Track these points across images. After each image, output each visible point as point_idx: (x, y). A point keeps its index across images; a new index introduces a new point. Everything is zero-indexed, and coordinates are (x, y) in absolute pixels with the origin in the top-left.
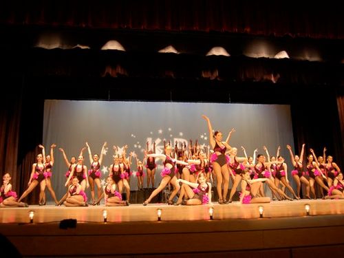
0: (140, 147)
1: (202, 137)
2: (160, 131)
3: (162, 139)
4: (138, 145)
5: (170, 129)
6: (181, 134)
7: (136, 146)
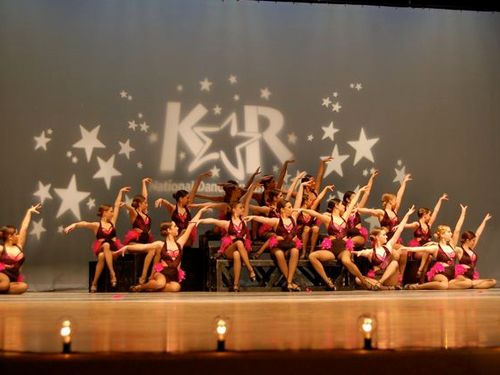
0: (144, 127)
1: (326, 102)
2: (206, 85)
3: (209, 107)
4: (138, 122)
5: (233, 80)
6: (265, 94)
7: (133, 125)
